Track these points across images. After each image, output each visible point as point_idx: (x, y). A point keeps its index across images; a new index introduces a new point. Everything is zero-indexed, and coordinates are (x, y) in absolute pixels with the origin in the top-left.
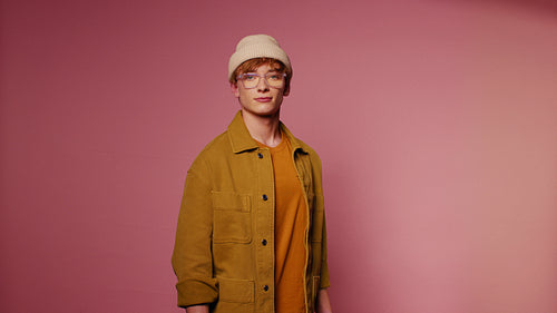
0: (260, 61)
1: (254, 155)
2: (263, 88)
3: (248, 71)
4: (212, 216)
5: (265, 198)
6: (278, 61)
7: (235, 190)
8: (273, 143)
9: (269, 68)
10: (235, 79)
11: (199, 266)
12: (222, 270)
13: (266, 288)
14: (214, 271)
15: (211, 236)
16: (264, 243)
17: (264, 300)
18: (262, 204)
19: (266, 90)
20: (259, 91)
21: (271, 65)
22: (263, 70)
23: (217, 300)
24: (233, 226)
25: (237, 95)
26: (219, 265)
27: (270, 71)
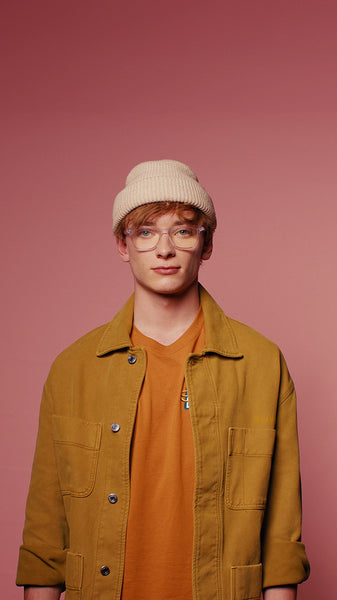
2: (164, 251)
9: (176, 218)
13: (105, 572)
19: (170, 256)
20: (159, 256)
22: (166, 221)
27: (178, 223)
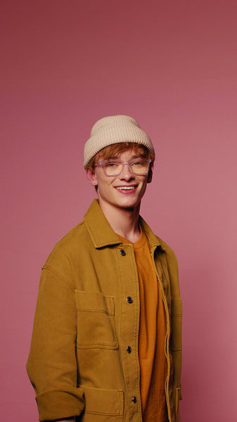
0: (123, 146)
1: (117, 251)
2: (127, 176)
3: (110, 158)
4: (76, 317)
5: (130, 300)
6: (142, 146)
7: (101, 291)
8: (133, 237)
9: (133, 154)
10: (92, 166)
11: (65, 374)
12: (88, 379)
13: (135, 401)
14: (79, 380)
15: (76, 342)
16: (129, 350)
17: (133, 414)
18: (126, 307)
19: (131, 179)
20: (122, 180)
21: (136, 151)
22: (126, 156)
23: (83, 413)
24: (100, 330)
25: (95, 182)
26: (83, 373)
27: (135, 157)
